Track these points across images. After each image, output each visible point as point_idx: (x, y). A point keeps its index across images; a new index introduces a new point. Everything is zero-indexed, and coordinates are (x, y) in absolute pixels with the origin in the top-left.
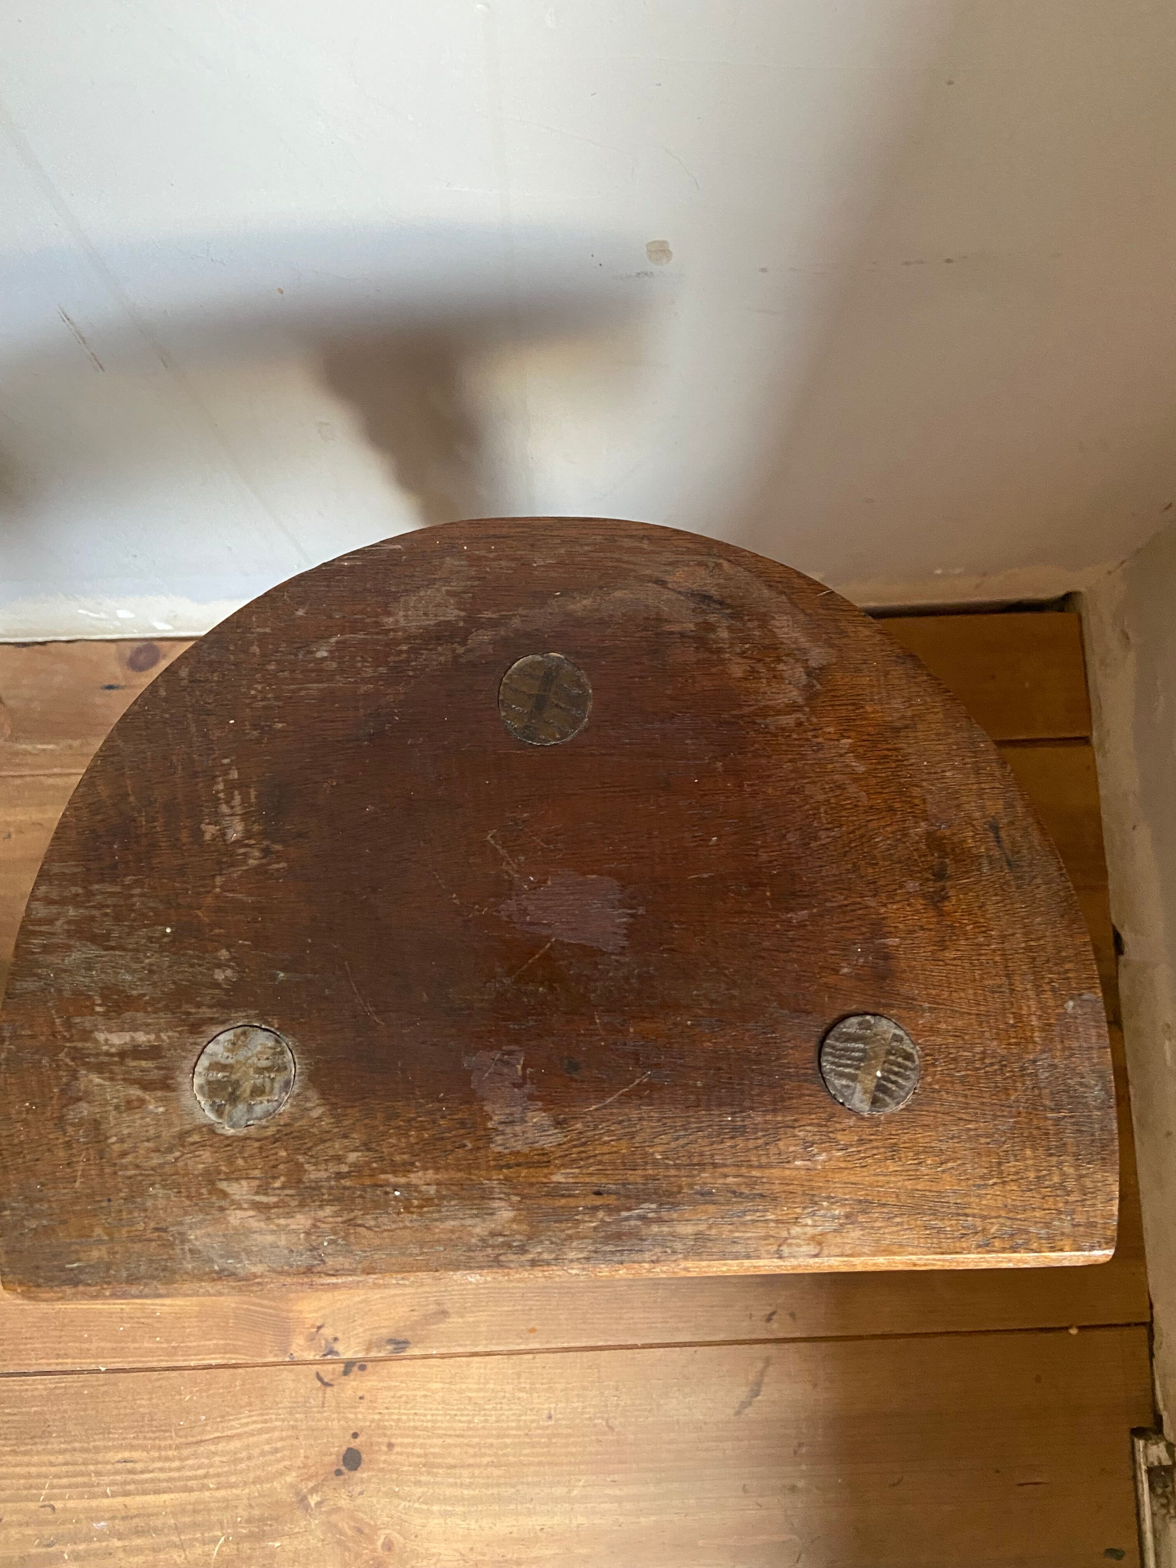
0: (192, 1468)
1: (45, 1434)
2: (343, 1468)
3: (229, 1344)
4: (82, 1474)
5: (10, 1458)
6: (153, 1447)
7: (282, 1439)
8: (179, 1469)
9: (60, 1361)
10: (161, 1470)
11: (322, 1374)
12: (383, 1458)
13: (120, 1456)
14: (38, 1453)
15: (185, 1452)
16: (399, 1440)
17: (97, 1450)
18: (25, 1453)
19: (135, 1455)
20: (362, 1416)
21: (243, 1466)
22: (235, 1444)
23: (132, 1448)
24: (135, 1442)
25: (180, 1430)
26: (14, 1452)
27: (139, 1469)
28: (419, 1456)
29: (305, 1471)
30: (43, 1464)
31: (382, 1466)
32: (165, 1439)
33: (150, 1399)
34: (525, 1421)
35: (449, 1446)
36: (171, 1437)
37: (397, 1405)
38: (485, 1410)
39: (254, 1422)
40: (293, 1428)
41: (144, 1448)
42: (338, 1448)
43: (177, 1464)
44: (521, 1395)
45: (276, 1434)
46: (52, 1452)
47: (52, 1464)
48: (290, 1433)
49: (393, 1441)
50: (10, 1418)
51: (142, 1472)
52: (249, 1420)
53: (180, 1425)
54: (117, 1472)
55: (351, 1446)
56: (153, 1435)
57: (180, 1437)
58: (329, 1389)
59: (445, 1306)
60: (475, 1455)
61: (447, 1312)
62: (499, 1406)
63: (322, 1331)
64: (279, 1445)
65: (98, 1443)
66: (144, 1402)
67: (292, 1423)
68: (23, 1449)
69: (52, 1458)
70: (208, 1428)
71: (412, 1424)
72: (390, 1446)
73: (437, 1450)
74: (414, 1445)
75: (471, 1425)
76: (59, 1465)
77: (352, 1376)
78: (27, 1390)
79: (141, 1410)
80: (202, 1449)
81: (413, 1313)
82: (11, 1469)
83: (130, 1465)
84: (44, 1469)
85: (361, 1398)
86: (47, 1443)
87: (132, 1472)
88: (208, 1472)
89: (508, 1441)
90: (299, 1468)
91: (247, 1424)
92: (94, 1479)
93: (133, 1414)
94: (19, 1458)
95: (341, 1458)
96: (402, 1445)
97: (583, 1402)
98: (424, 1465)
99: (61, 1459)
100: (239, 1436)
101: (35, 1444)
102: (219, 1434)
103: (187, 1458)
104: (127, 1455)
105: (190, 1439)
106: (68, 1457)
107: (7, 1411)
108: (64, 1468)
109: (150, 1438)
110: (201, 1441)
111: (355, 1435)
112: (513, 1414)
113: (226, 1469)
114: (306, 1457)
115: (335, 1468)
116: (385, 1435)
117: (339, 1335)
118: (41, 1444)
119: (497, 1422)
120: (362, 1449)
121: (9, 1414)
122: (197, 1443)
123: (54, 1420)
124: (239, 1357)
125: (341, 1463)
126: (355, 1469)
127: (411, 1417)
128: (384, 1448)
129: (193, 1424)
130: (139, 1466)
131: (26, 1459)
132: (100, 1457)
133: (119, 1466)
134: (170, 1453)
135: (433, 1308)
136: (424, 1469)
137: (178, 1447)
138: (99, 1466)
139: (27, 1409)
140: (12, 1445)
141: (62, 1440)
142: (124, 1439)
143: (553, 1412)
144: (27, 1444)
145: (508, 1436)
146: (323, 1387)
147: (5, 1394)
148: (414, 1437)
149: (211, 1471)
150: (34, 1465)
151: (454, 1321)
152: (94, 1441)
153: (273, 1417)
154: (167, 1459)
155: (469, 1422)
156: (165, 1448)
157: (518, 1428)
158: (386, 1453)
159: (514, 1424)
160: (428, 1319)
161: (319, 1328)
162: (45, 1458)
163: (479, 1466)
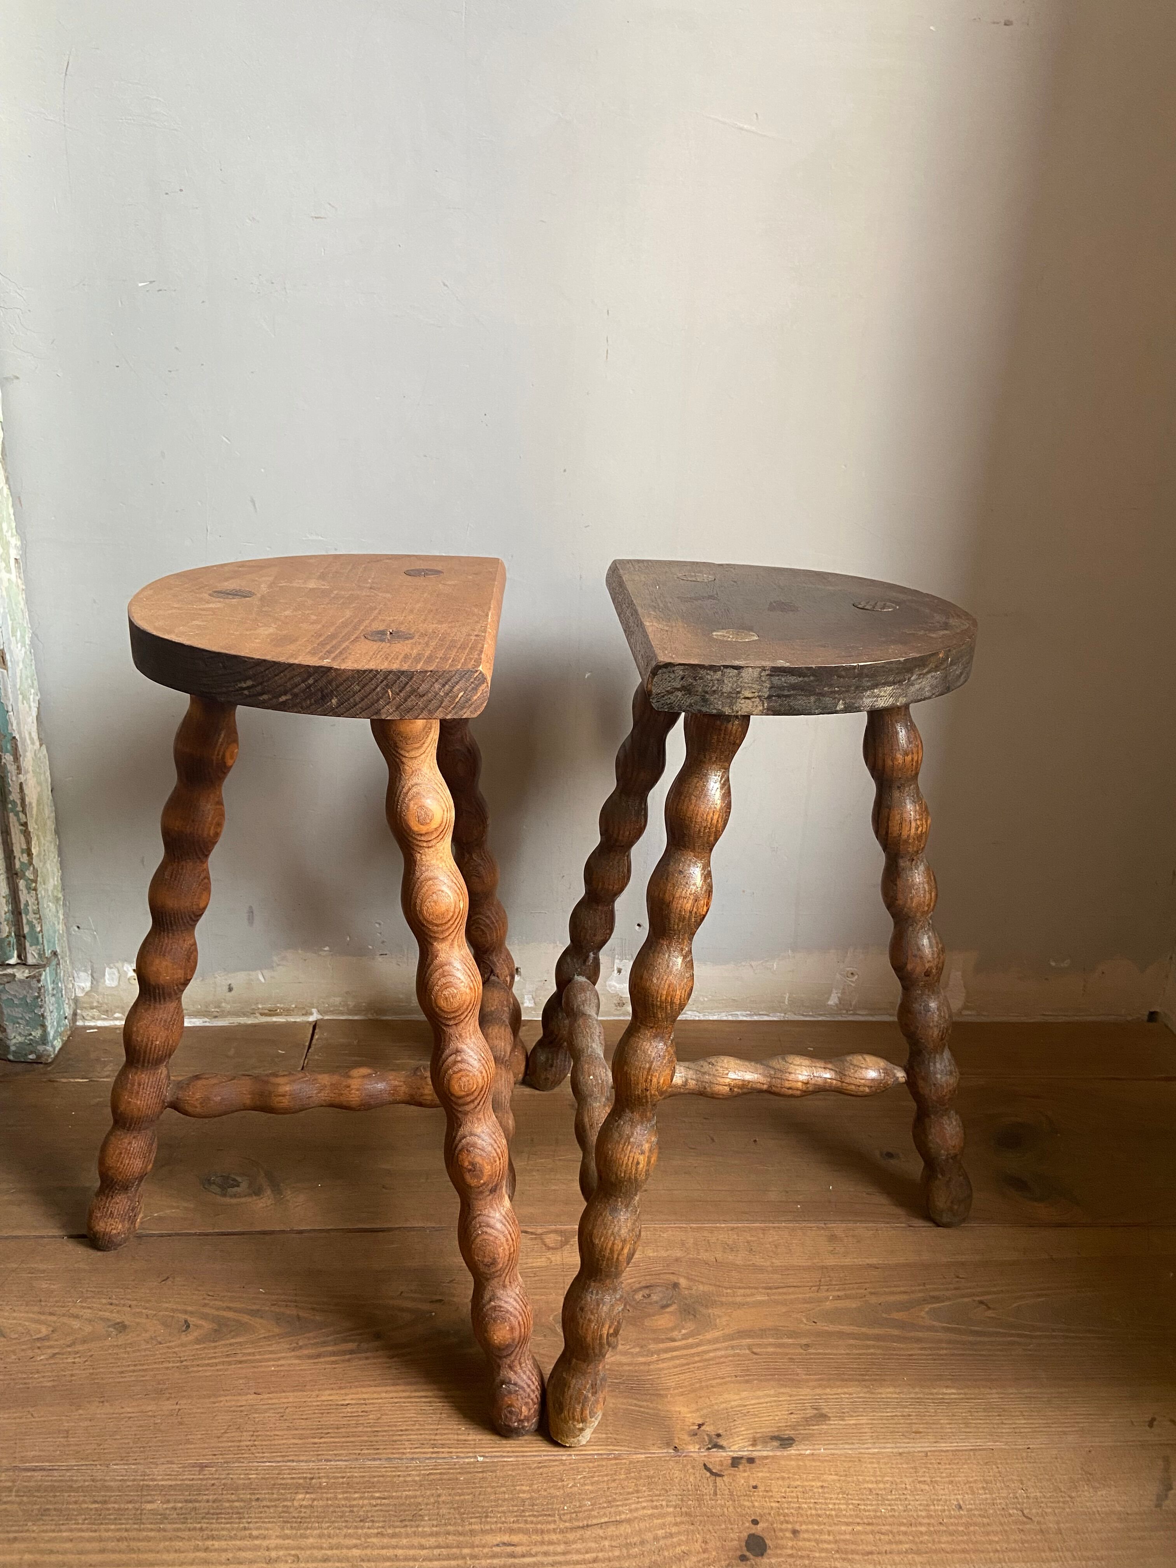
0: (578, 1552)
1: (417, 1517)
2: (748, 1554)
3: (610, 1438)
4: (455, 1558)
5: (374, 1540)
6: (536, 1531)
7: (676, 1524)
8: (564, 1554)
9: (436, 1450)
10: (546, 1554)
11: (711, 1466)
12: (790, 1544)
13: (499, 1539)
14: (407, 1536)
15: (571, 1536)
16: (804, 1527)
17: (472, 1533)
18: (393, 1536)
19: (515, 1539)
20: (758, 1504)
21: (635, 1550)
22: (625, 1529)
23: (512, 1531)
24: (515, 1526)
25: (564, 1514)
26: (382, 1535)
27: (520, 1553)
28: (829, 1542)
29: (706, 1556)
30: (412, 1547)
31: (790, 1552)
32: (549, 1523)
33: (531, 1485)
34: (935, 1511)
35: (859, 1533)
36: (555, 1521)
37: (794, 1495)
38: (888, 1500)
39: (644, 1508)
40: (687, 1514)
41: (525, 1532)
42: (737, 1534)
43: (561, 1548)
44: (923, 1487)
45: (670, 1519)
46: (424, 1535)
47: (422, 1547)
48: (685, 1519)
49: (797, 1527)
50: (379, 1501)
51: (523, 1556)
52: (638, 1506)
53: (564, 1509)
54: (495, 1556)
55: (753, 1532)
56: (535, 1519)
57: (565, 1521)
58: (718, 1479)
59: (824, 1411)
60: (890, 1542)
61: (826, 1416)
62: (903, 1497)
63: (703, 1428)
64: (674, 1529)
65: (473, 1527)
66: (524, 1488)
67: (684, 1510)
68: (390, 1531)
69: (423, 1541)
70: (595, 1513)
71: (814, 1512)
72: (795, 1532)
73: (848, 1537)
74: (821, 1532)
75: (878, 1514)
76: (430, 1548)
77: (741, 1467)
78: (399, 1476)
79: (521, 1495)
80: (589, 1533)
81: (792, 1416)
82: (376, 1552)
83: (509, 1549)
84: (412, 1552)
85: (755, 1487)
86: (417, 1526)
87: (512, 1555)
88: (597, 1557)
89: (923, 1529)
90: (698, 1553)
91: (637, 1509)
92: (469, 1562)
93: (512, 1499)
94: (386, 1540)
95: (744, 1544)
96: (807, 1531)
97: (990, 1494)
98: (837, 1552)
99: (432, 1541)
100: (629, 1521)
101: (406, 1526)
102: (606, 1520)
103: (575, 1542)
104: (506, 1538)
105: (576, 1524)
106: (441, 1540)
107: (377, 1495)
108: (436, 1552)
109: (532, 1522)
110: (588, 1526)
111: (755, 1522)
112: (920, 1505)
113: (617, 1553)
114: (705, 1542)
115: (739, 1553)
116: (787, 1522)
117: (720, 1432)
118: (411, 1527)
119: (905, 1511)
120: (764, 1535)
121: (379, 1498)
122: (583, 1527)
123: (427, 1504)
124: (622, 1448)
125: (745, 1548)
126: (762, 1555)
127: (811, 1505)
128: (789, 1535)
129: (577, 1510)
130: (519, 1550)
131: (394, 1541)
132: (477, 1540)
133: (497, 1549)
134: (554, 1537)
135: (811, 1412)
136: (837, 1556)
137: (562, 1531)
138: (476, 1549)
139: (399, 1494)
140: (378, 1527)
141: (435, 1523)
142: (503, 1523)
143: (961, 1503)
144: (395, 1527)
145: (921, 1524)
146: (713, 1478)
147: (376, 1479)
148: (819, 1524)
149: (600, 1555)
150: (402, 1548)
151: (834, 1423)
152: (471, 1524)
153: (664, 1503)
154: (551, 1543)
155: (875, 1511)
156: (548, 1531)
157: (929, 1517)
158: (791, 1539)
159: (923, 1514)
160: (807, 1421)
161: (700, 1426)
162: (416, 1541)
163: (899, 1553)
